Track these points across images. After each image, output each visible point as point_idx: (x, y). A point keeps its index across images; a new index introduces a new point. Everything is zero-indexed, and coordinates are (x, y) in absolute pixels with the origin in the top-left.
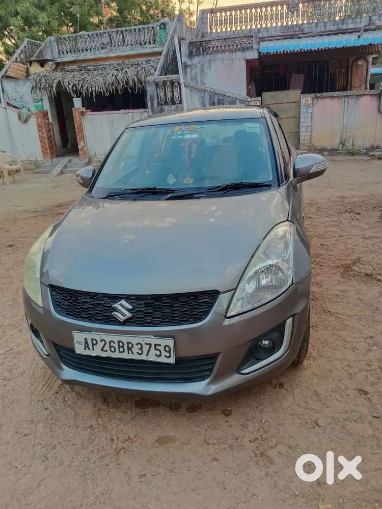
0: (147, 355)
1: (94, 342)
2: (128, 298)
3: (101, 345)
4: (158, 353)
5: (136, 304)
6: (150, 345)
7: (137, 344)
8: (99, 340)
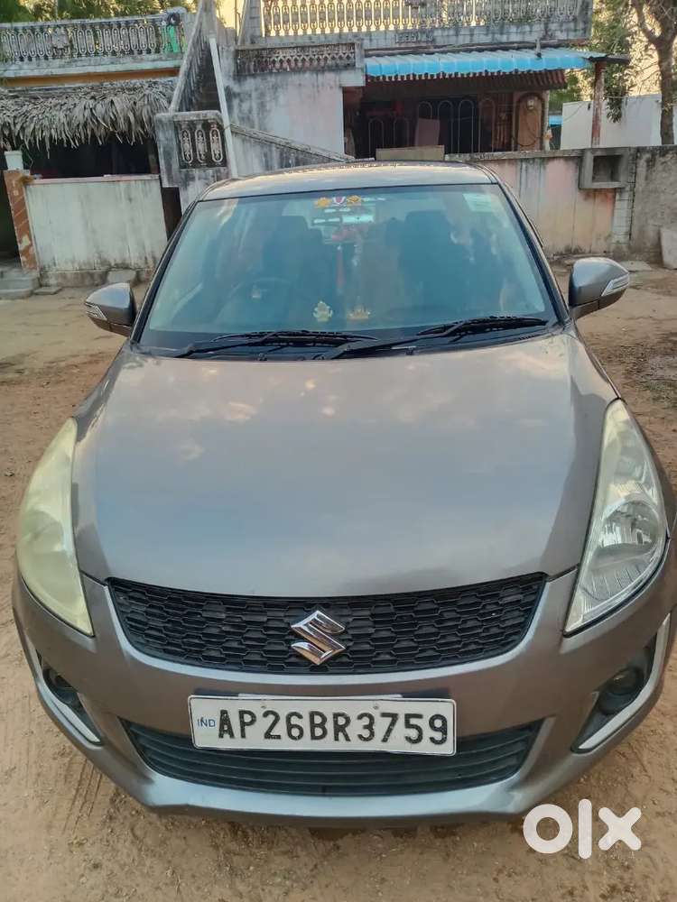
0: (385, 740)
1: (247, 718)
2: (327, 604)
3: (263, 724)
4: (413, 734)
5: (351, 619)
6: (394, 717)
7: (360, 717)
8: (259, 713)
